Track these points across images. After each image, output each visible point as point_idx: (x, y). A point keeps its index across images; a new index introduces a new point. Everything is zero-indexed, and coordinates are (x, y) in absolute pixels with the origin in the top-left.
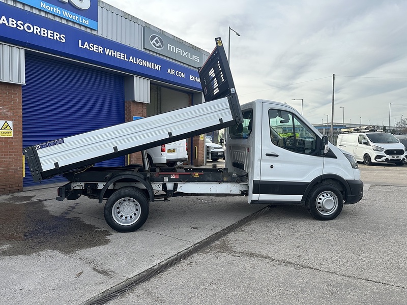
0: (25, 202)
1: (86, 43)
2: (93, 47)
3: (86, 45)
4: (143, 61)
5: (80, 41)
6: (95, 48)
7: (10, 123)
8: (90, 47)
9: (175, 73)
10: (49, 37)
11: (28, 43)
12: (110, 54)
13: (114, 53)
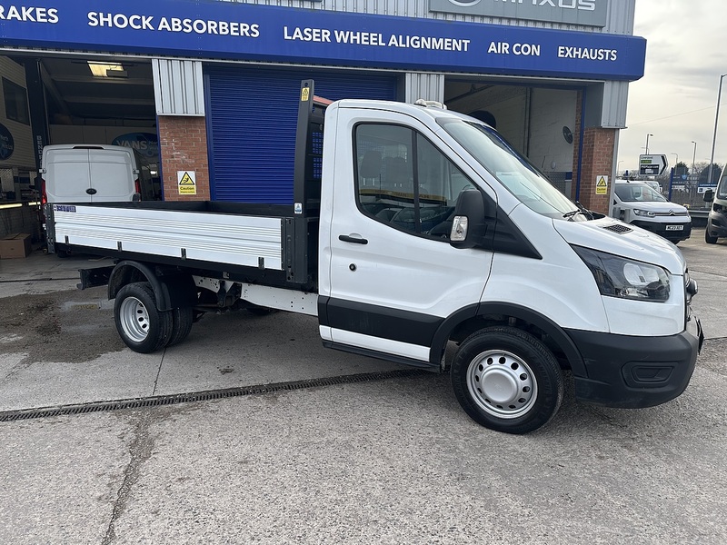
1: (298, 30)
2: (311, 33)
3: (297, 34)
4: (423, 39)
5: (286, 28)
6: (315, 35)
7: (192, 174)
8: (304, 36)
9: (511, 49)
10: (232, 33)
11: (200, 51)
12: (345, 41)
13: (355, 40)
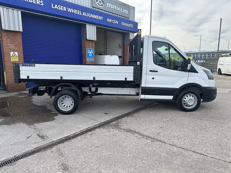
0: (24, 96)
1: (56, 5)
2: (60, 7)
3: (56, 7)
4: (91, 15)
5: (52, 4)
6: (61, 8)
7: (16, 53)
8: (58, 8)
9: (112, 21)
10: (34, 2)
11: (22, 7)
12: (71, 12)
13: (73, 12)
